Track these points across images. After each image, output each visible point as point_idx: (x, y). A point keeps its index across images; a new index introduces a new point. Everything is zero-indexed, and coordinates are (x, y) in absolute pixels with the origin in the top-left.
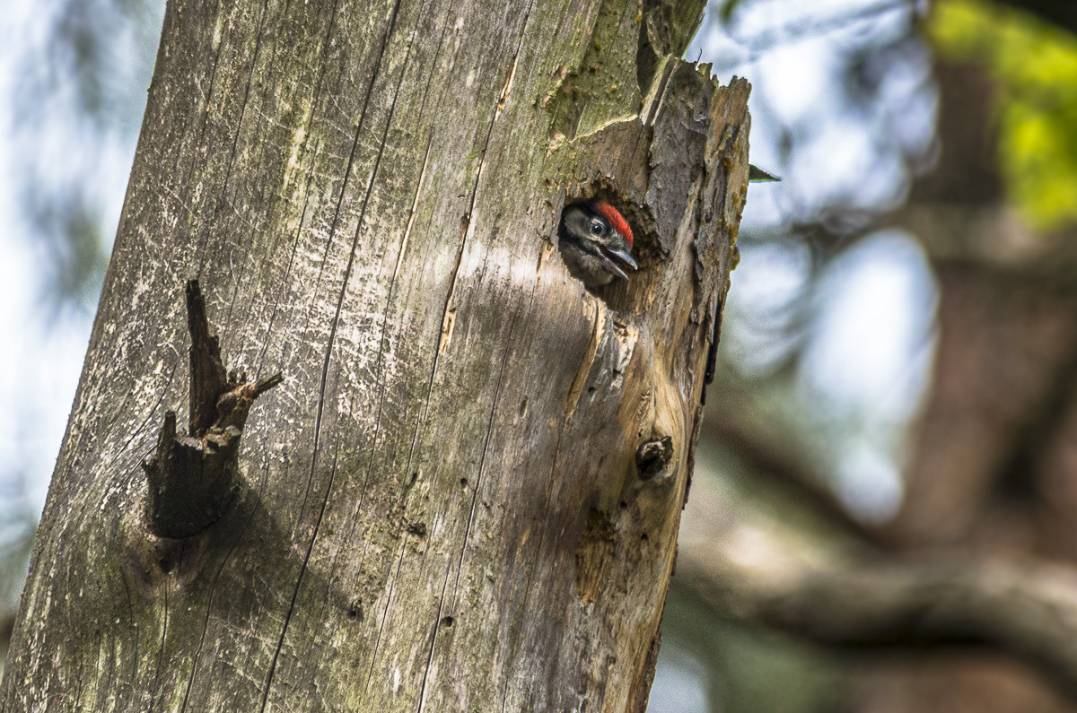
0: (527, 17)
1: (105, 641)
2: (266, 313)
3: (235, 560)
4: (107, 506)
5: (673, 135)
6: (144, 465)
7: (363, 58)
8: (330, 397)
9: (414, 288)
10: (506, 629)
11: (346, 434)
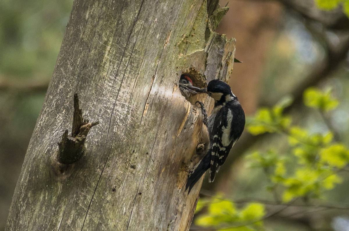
0: (175, 19)
1: (43, 191)
2: (95, 99)
3: (82, 172)
4: (46, 152)
5: (213, 55)
6: (58, 143)
7: (128, 27)
8: (112, 127)
9: (137, 96)
10: (156, 196)
11: (116, 138)
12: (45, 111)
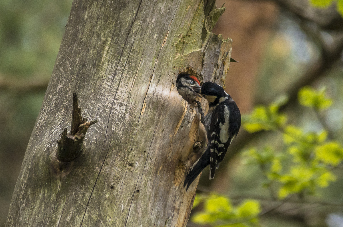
0: (172, 20)
1: (43, 189)
2: (94, 98)
3: (81, 170)
4: (46, 150)
5: (210, 55)
6: (57, 142)
7: (126, 28)
8: (110, 125)
9: (135, 96)
10: (154, 194)
11: (114, 136)
12: (45, 110)
